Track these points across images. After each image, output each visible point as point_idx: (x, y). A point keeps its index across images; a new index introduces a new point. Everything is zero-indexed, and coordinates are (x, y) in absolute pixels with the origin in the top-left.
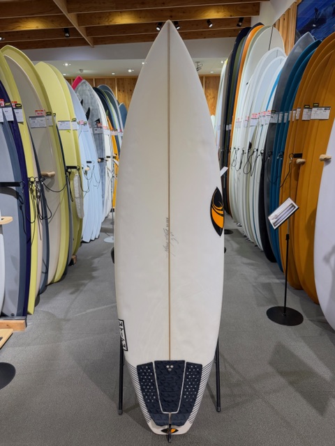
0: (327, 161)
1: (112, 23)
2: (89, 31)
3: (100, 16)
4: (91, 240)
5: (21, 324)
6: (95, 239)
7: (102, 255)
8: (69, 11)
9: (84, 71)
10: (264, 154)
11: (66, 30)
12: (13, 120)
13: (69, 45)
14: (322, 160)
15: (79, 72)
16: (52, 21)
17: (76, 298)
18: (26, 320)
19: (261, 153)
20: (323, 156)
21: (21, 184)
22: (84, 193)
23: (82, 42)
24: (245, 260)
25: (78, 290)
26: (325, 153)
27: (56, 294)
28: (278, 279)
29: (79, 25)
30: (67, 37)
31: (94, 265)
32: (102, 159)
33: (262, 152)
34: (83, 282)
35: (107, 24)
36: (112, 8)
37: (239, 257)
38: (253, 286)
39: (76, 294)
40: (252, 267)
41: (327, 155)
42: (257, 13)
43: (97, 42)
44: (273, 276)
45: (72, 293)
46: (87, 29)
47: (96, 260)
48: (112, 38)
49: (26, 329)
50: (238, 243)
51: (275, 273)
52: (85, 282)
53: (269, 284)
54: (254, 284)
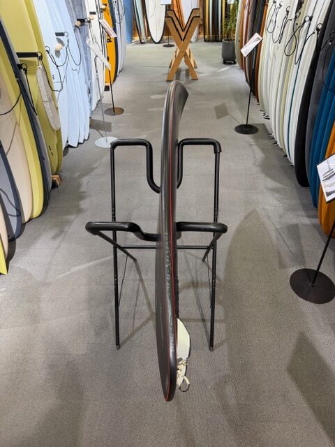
4: (79, 143)
6: (85, 140)
7: (92, 169)
10: (321, 32)
17: (59, 246)
19: (318, 29)
22: (56, 93)
24: (271, 183)
25: (62, 232)
27: (35, 238)
28: (309, 217)
31: (82, 189)
32: (82, 21)
33: (320, 27)
34: (68, 217)
37: (262, 176)
38: (276, 229)
39: (60, 238)
40: (277, 195)
44: (302, 213)
45: (54, 238)
47: (85, 180)
50: (263, 150)
51: (305, 207)
52: (72, 217)
53: (297, 225)
54: (278, 227)
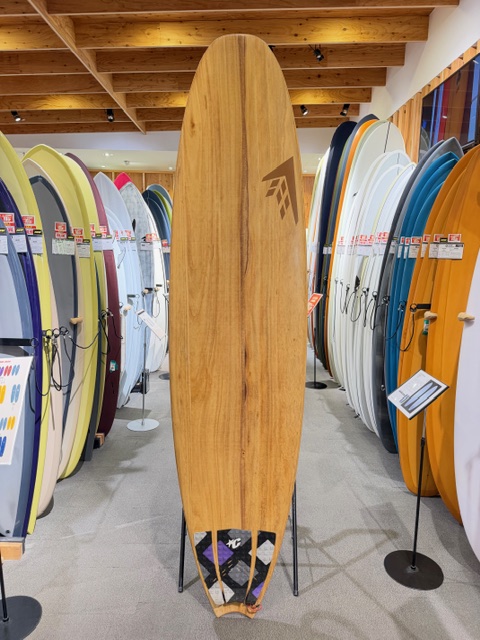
0: (469, 321)
1: (172, 106)
2: (140, 113)
3: (157, 97)
5: (16, 549)
8: (115, 89)
9: (131, 163)
10: (377, 298)
11: (110, 112)
12: (26, 250)
13: (113, 130)
14: (461, 320)
15: (124, 164)
16: (92, 100)
18: (23, 542)
20: (462, 315)
21: (33, 343)
23: (130, 127)
26: (464, 311)
29: (128, 106)
30: (111, 120)
32: (150, 290)
33: (376, 294)
35: (165, 106)
36: (174, 88)
41: (468, 314)
42: (368, 99)
43: (149, 127)
46: (138, 111)
48: (171, 123)
49: (24, 557)
